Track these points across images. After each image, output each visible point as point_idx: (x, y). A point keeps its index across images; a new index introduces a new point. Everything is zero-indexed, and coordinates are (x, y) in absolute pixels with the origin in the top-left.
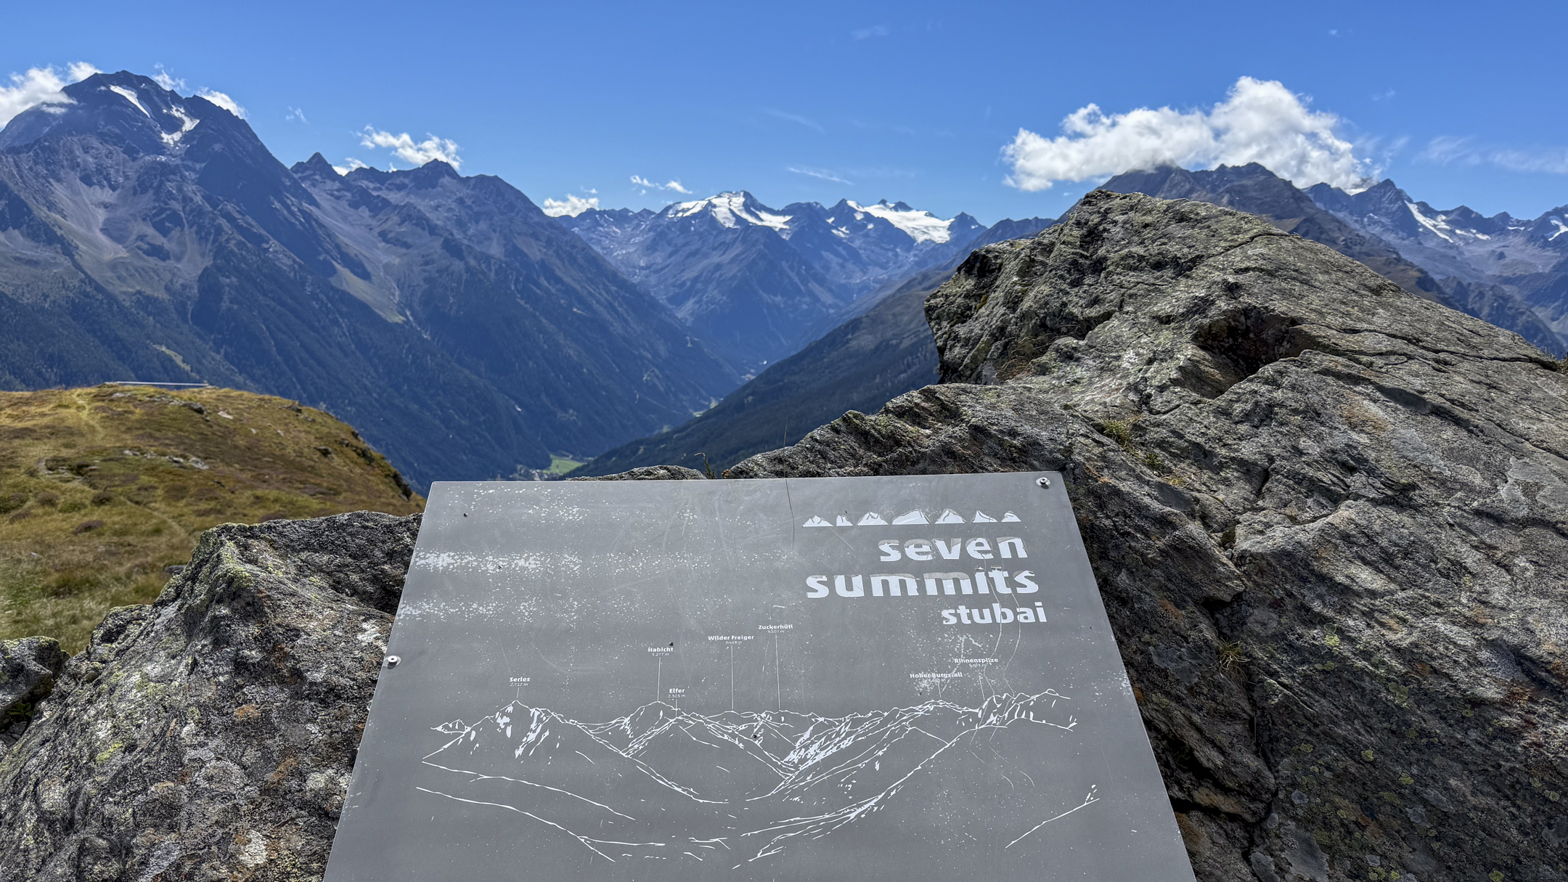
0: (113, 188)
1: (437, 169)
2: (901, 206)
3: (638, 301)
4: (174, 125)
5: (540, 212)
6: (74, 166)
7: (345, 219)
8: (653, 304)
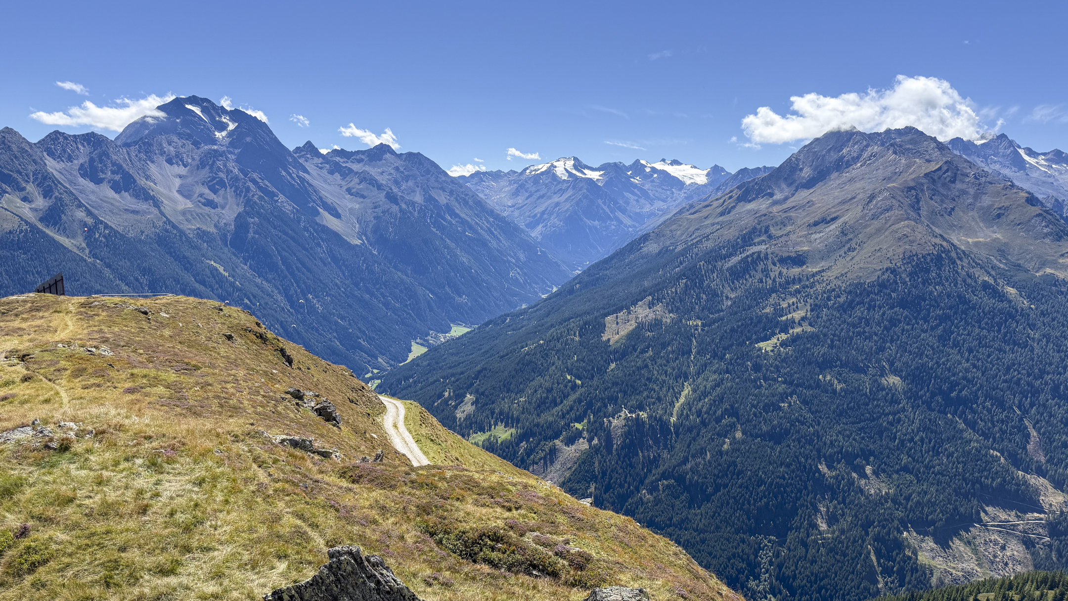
0: (185, 166)
1: (383, 149)
2: (675, 162)
3: (507, 227)
4: (222, 127)
5: (446, 174)
6: (162, 153)
7: (325, 181)
8: (516, 229)
